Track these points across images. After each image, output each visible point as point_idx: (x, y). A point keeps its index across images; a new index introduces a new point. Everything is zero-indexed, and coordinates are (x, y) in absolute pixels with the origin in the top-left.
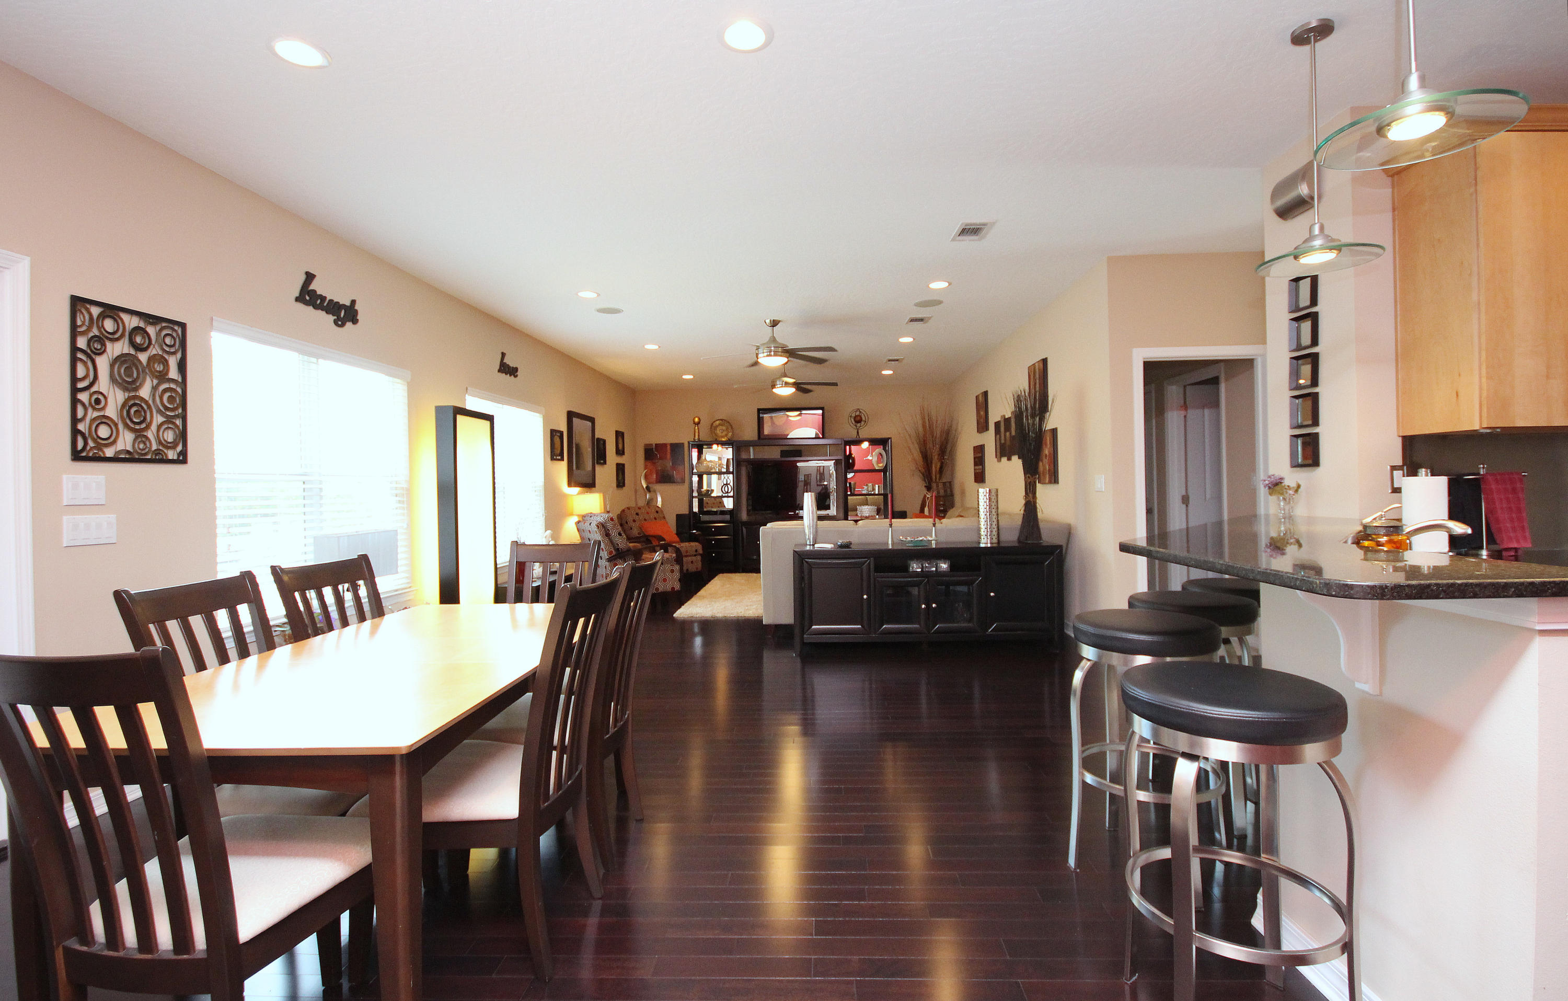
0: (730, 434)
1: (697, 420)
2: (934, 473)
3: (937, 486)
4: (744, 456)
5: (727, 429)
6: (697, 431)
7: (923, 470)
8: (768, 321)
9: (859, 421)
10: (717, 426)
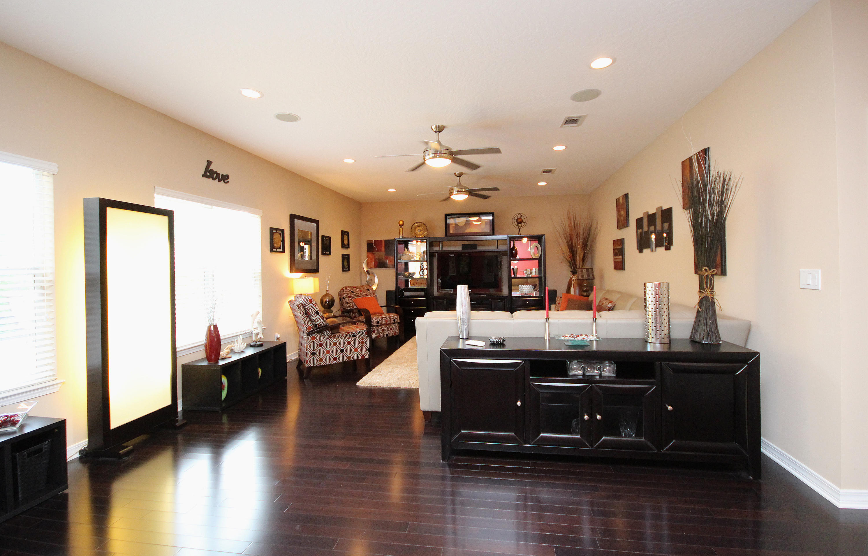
0: (425, 233)
1: (401, 223)
2: (578, 261)
3: (582, 271)
4: (436, 249)
5: (423, 229)
6: (401, 230)
7: (570, 259)
8: (434, 127)
9: (521, 223)
10: (416, 228)
